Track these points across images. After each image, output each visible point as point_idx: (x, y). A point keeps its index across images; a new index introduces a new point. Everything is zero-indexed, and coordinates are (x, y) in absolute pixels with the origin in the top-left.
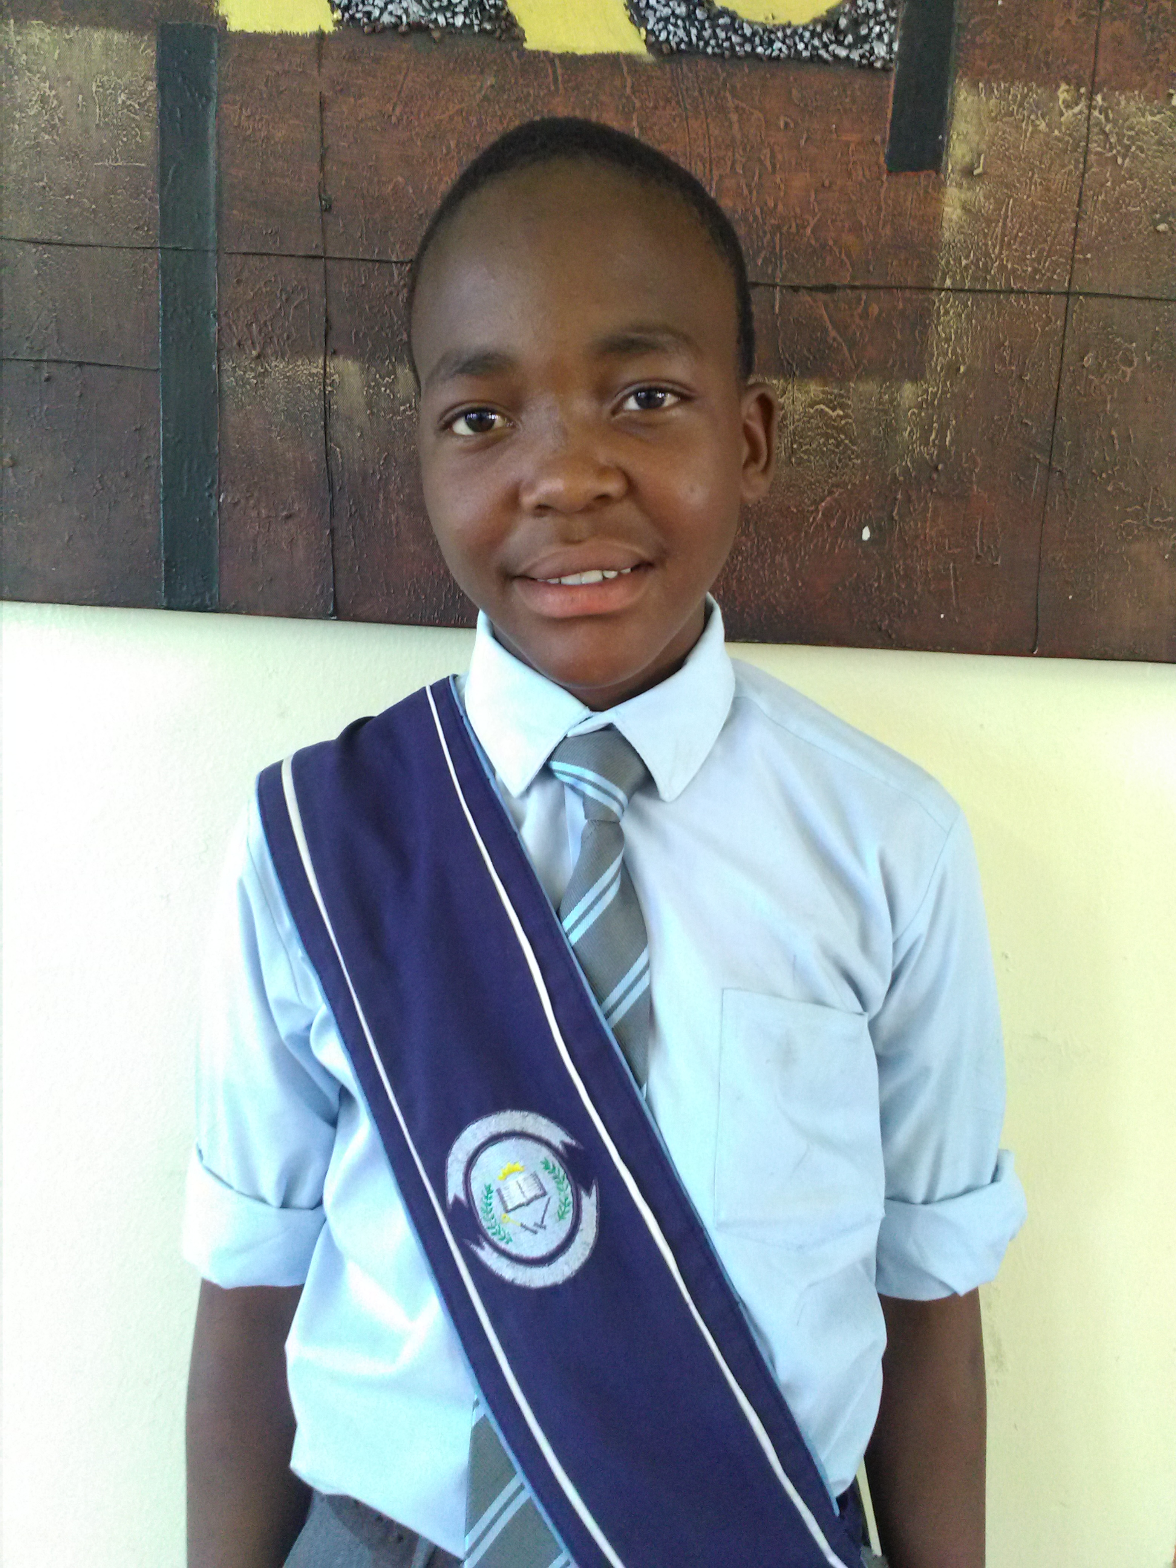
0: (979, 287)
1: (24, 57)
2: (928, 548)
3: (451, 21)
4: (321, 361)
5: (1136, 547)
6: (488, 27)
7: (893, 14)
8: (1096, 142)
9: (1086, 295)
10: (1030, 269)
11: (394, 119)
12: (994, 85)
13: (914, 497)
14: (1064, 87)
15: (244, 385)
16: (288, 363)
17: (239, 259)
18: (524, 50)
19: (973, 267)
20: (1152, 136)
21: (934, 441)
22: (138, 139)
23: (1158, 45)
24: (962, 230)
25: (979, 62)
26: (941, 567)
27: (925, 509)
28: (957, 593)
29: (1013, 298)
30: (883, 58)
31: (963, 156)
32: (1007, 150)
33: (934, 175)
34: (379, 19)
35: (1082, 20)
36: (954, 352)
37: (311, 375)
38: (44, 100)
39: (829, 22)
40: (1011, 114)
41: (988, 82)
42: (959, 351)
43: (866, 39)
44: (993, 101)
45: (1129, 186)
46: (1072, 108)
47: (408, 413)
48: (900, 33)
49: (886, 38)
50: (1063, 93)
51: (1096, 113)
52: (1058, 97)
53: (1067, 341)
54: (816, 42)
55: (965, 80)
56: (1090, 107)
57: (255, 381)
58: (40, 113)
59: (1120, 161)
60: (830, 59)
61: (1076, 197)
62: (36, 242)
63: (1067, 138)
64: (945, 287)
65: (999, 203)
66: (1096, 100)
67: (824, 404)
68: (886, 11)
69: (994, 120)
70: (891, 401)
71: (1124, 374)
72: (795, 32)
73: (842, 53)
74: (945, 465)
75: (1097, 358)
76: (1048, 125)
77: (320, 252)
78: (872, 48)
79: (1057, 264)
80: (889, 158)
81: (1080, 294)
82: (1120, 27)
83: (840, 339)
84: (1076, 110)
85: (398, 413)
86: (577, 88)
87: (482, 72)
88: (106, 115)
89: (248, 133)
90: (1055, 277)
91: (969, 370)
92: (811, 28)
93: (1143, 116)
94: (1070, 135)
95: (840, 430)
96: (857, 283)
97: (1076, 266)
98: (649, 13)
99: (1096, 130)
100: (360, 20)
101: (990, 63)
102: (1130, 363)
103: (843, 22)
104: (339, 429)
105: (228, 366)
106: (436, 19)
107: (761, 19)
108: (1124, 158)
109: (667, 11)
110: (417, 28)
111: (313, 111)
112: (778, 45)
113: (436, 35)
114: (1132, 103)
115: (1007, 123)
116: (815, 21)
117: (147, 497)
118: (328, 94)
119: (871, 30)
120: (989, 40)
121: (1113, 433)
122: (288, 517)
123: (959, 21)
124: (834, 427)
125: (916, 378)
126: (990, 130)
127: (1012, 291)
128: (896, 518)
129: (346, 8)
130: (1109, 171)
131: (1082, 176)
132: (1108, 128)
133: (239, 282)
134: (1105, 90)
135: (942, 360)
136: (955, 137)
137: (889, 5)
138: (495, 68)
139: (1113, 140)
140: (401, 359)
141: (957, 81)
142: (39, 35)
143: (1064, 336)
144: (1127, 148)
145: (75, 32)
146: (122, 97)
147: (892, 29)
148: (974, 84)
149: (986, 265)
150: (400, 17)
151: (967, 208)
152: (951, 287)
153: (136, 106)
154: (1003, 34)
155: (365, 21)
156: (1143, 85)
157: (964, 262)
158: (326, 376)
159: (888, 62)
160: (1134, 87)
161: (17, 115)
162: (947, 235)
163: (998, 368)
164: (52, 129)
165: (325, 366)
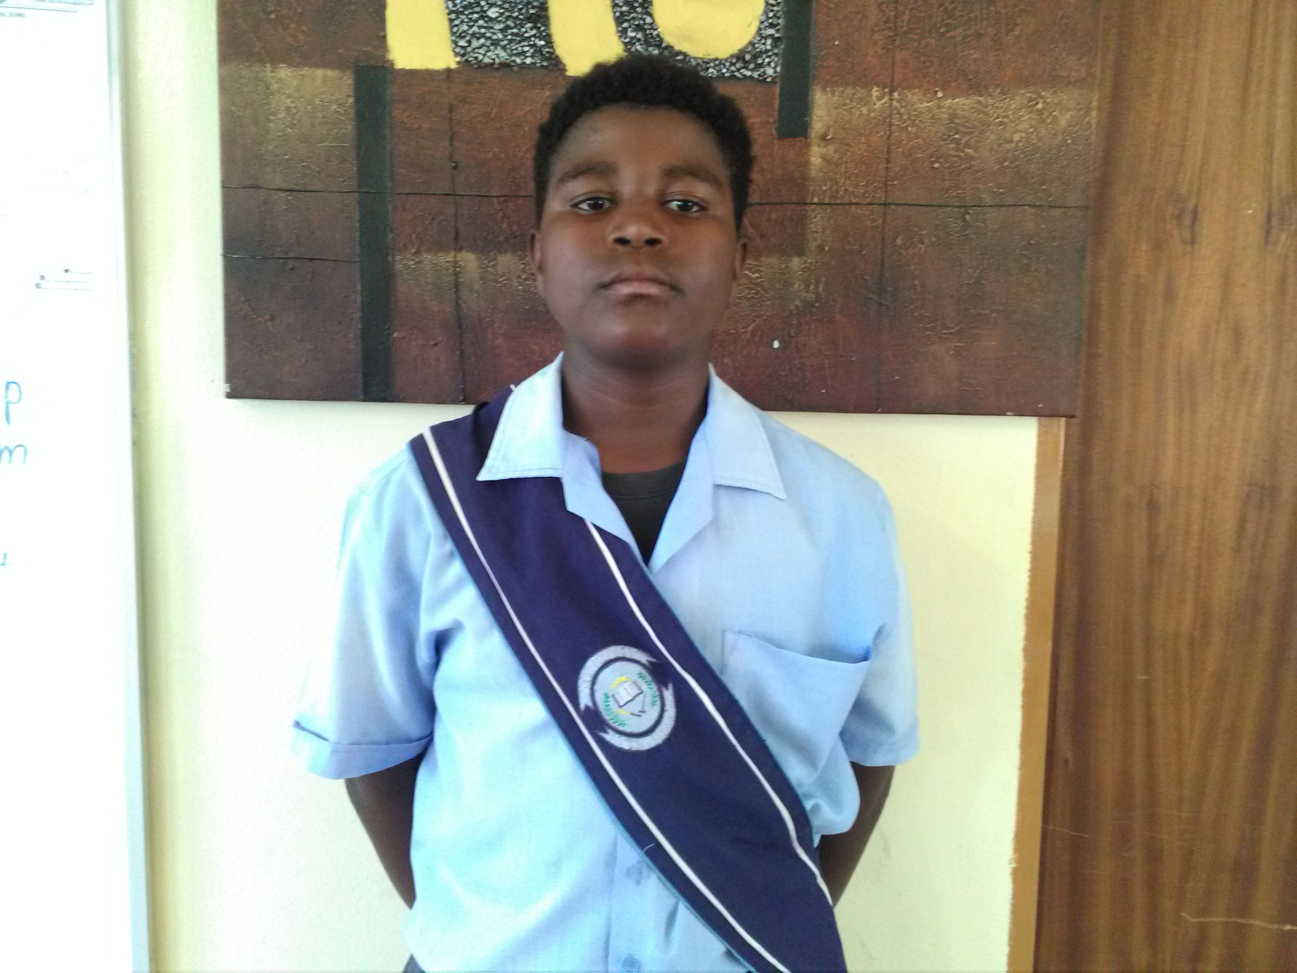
0: (833, 201)
1: (276, 85)
2: (812, 351)
3: (523, 61)
4: (452, 254)
5: (934, 348)
6: (545, 64)
7: (776, 51)
8: (895, 119)
9: (895, 204)
10: (862, 191)
11: (492, 116)
12: (836, 89)
13: (803, 322)
14: (875, 89)
15: (408, 269)
16: (433, 256)
17: (403, 197)
18: (566, 76)
19: (829, 191)
20: (927, 115)
21: (812, 290)
22: (343, 130)
23: (928, 64)
24: (822, 170)
25: (826, 76)
26: (821, 362)
27: (809, 330)
28: (831, 377)
29: (853, 207)
30: (771, 76)
31: (821, 129)
32: (845, 125)
33: (804, 140)
34: (481, 61)
35: (883, 51)
36: (822, 239)
37: (447, 262)
38: (288, 109)
39: (740, 57)
40: (846, 105)
41: (832, 87)
42: (824, 238)
43: (760, 66)
44: (835, 99)
45: (916, 143)
46: (881, 101)
47: (505, 282)
48: (781, 62)
49: (773, 65)
50: (875, 92)
51: (894, 103)
52: (872, 95)
53: (886, 231)
54: (733, 68)
55: (819, 86)
56: (891, 100)
57: (414, 267)
58: (285, 117)
59: (910, 129)
60: (741, 77)
61: (886, 150)
62: (284, 190)
63: (879, 117)
64: (814, 202)
65: (843, 154)
66: (894, 95)
67: (748, 271)
68: (772, 50)
69: (836, 108)
70: (787, 267)
71: (920, 249)
72: (720, 64)
73: (748, 73)
74: (820, 303)
75: (903, 239)
76: (868, 110)
77: (451, 192)
78: (765, 71)
79: (877, 188)
80: (779, 130)
82: (906, 55)
83: (754, 233)
84: (884, 101)
85: (498, 282)
87: (543, 88)
88: (324, 117)
89: (407, 126)
90: (877, 195)
91: (831, 249)
92: (729, 60)
93: (922, 103)
94: (881, 116)
95: (758, 285)
96: (763, 202)
97: (888, 188)
99: (895, 112)
100: (471, 61)
101: (833, 76)
102: (922, 242)
103: (748, 57)
104: (465, 293)
105: (398, 258)
106: (515, 60)
107: (700, 56)
108: (912, 127)
110: (505, 65)
111: (446, 113)
112: (711, 70)
113: (515, 69)
114: (915, 96)
115: (844, 110)
116: (732, 56)
117: (351, 336)
118: (454, 103)
119: (764, 60)
120: (831, 64)
121: (916, 282)
122: (435, 345)
123: (814, 54)
124: (754, 284)
125: (800, 254)
126: (834, 113)
127: (852, 204)
128: (793, 335)
129: (463, 55)
130: (904, 136)
131: (889, 138)
132: (902, 111)
133: (404, 210)
134: (899, 89)
135: (815, 244)
136: (815, 118)
137: (774, 46)
138: (550, 86)
139: (905, 117)
140: (500, 252)
141: (814, 87)
142: (285, 72)
143: (884, 228)
144: (914, 121)
145: (305, 71)
146: (334, 107)
147: (776, 59)
148: (824, 89)
149: (837, 189)
150: (494, 59)
151: (824, 158)
152: (817, 202)
153: (342, 112)
154: (838, 60)
155: (474, 62)
156: (920, 87)
157: (824, 188)
158: (456, 262)
159: (774, 78)
160: (915, 88)
161: (272, 118)
162: (813, 173)
163: (847, 247)
164: (293, 126)
165: (455, 257)
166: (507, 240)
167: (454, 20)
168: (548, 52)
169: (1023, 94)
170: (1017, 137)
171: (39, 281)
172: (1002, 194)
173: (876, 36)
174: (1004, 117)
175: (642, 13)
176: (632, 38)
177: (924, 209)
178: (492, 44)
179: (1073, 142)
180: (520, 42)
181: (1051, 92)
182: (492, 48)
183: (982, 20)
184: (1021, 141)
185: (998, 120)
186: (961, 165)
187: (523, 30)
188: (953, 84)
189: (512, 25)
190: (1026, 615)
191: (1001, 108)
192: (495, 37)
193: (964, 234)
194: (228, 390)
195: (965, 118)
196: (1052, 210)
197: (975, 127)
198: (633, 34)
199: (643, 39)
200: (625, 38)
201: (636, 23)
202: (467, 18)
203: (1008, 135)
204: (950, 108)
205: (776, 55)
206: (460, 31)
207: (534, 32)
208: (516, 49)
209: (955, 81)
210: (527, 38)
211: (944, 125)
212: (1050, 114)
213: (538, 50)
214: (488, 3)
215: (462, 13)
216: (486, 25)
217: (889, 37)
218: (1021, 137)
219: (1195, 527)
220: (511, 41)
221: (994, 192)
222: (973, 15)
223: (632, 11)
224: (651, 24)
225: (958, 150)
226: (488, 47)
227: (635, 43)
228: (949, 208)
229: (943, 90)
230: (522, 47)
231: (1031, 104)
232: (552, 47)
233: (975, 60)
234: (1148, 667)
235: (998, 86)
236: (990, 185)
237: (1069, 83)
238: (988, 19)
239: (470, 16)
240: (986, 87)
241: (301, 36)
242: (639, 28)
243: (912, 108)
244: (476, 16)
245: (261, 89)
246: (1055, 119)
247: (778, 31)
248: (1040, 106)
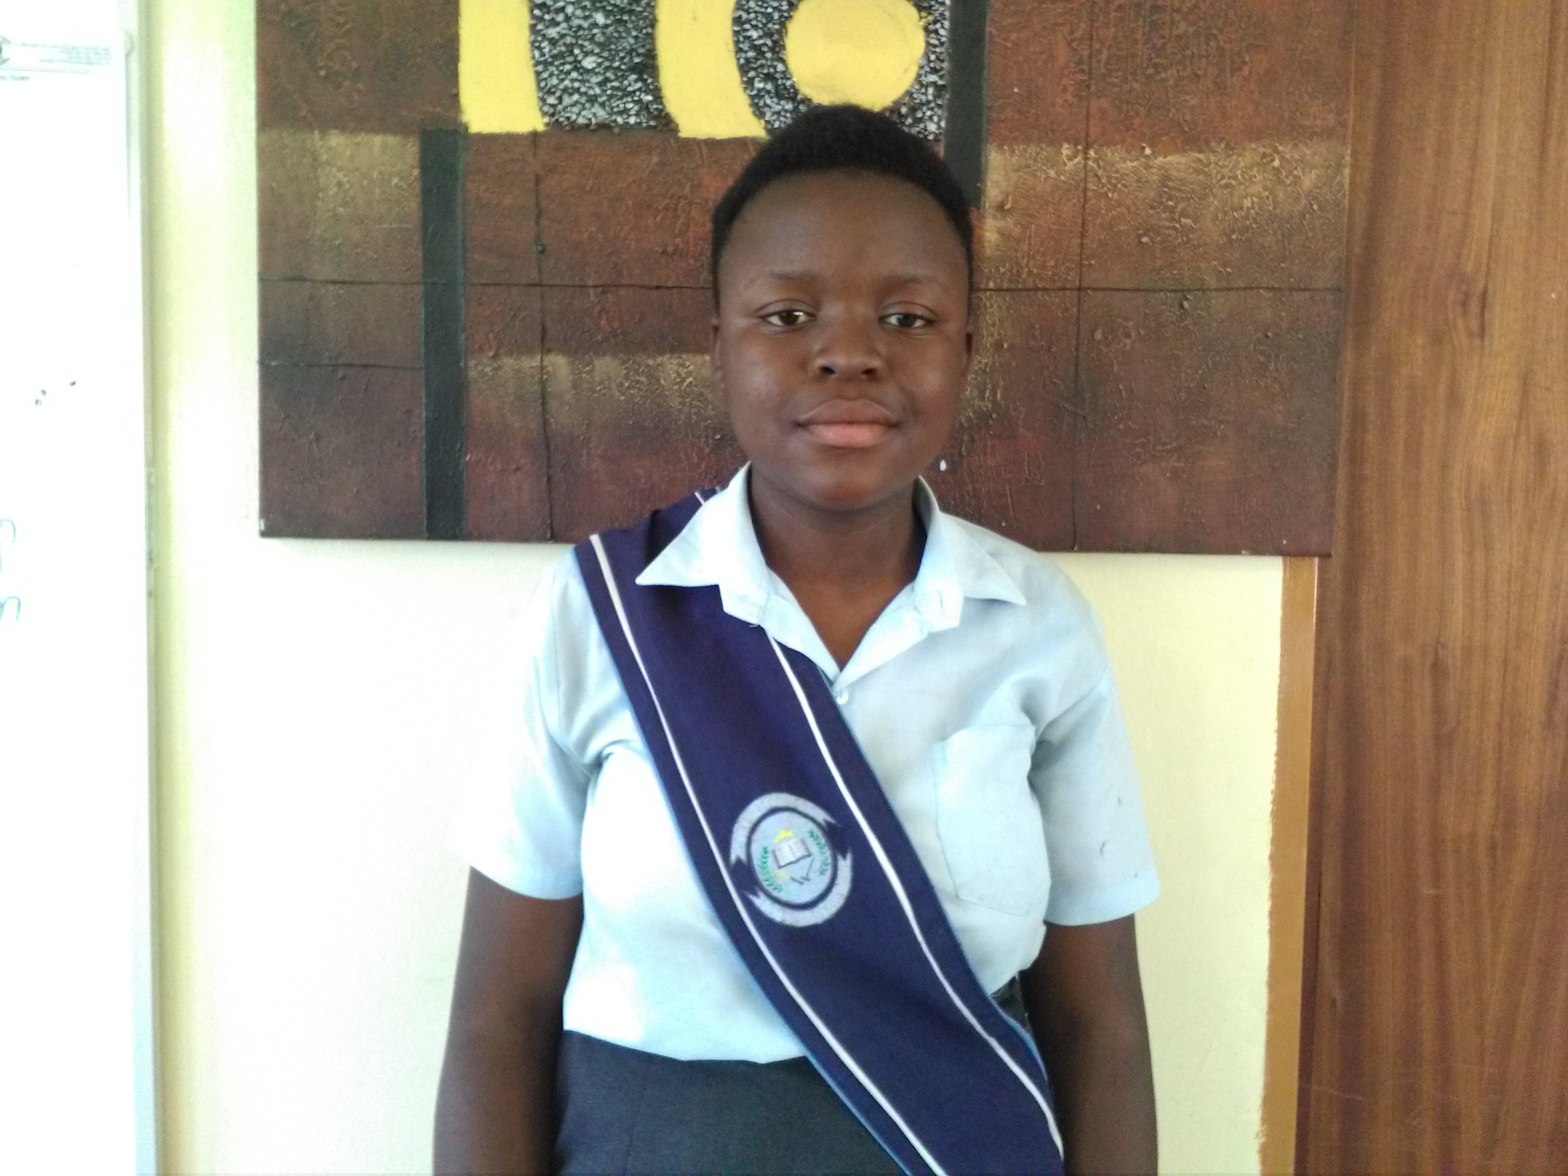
0: (1013, 287)
1: (325, 156)
2: (989, 475)
3: (626, 120)
4: (539, 357)
5: (1145, 469)
6: (652, 123)
7: (939, 102)
8: (1091, 183)
9: (1093, 289)
10: (1050, 273)
11: (588, 188)
12: (1015, 147)
13: (976, 437)
14: (1066, 146)
15: (484, 376)
16: (515, 360)
17: (479, 289)
18: (679, 138)
19: (1009, 274)
20: (1132, 177)
21: (988, 397)
22: (406, 209)
23: (1132, 113)
24: (999, 248)
25: (1003, 132)
26: (1000, 489)
27: (986, 446)
28: (1013, 507)
29: (1039, 293)
30: (934, 133)
31: (997, 196)
32: (1027, 191)
34: (575, 121)
35: (1075, 99)
36: (999, 334)
37: (532, 367)
38: (340, 184)
39: (894, 110)
40: (1028, 166)
41: (1011, 145)
42: (1002, 332)
43: (920, 120)
44: (1015, 158)
45: (1118, 212)
46: (1072, 160)
47: (603, 391)
48: (946, 114)
49: (935, 119)
50: (1066, 150)
51: (1090, 163)
52: (1062, 153)
53: (1081, 323)
55: (994, 144)
56: (1086, 159)
57: (491, 374)
58: (336, 193)
59: (1110, 195)
61: (1080, 221)
62: (334, 282)
63: (1070, 181)
64: (990, 288)
65: (1025, 228)
66: (1089, 154)
68: (934, 100)
69: (1018, 170)
71: (1125, 345)
74: (998, 414)
75: (1103, 333)
76: (1056, 173)
77: (537, 281)
78: (926, 126)
79: (1069, 269)
81: (1089, 289)
82: (1104, 103)
84: (1076, 161)
85: (595, 391)
86: (716, 162)
87: (650, 153)
88: (383, 193)
89: (484, 202)
90: (1069, 278)
91: (1011, 346)
93: (1125, 162)
94: (1073, 179)
97: (1084, 269)
98: (766, 109)
99: (1091, 174)
100: (562, 122)
101: (1011, 132)
102: (1128, 336)
103: (904, 110)
104: (553, 404)
105: (472, 363)
106: (616, 120)
108: (1113, 192)
109: (778, 108)
110: (604, 126)
111: (531, 185)
113: (616, 130)
114: (1116, 154)
115: (1026, 173)
117: (414, 460)
118: (542, 173)
119: (924, 113)
120: (1010, 116)
121: (1121, 387)
122: (517, 469)
123: (988, 105)
126: (1014, 177)
127: (1037, 289)
128: (965, 454)
129: (552, 115)
130: (1103, 202)
131: (1084, 207)
132: (1100, 172)
133: (480, 304)
134: (1096, 146)
135: (990, 340)
136: (989, 184)
137: (936, 96)
138: (659, 150)
139: (1104, 180)
140: (597, 354)
141: (988, 145)
142: (336, 139)
143: (1078, 319)
144: (1115, 186)
145: (361, 138)
146: (395, 181)
147: (940, 112)
148: (1000, 147)
149: (1018, 271)
150: (590, 119)
151: (1001, 232)
152: (994, 288)
153: (405, 187)
154: (1019, 112)
155: (566, 123)
156: (1123, 141)
157: (1002, 270)
158: (542, 367)
159: (936, 135)
160: (1117, 143)
161: (321, 195)
162: (988, 252)
163: (1032, 343)
164: (345, 204)
165: (542, 361)
166: (606, 339)
167: (541, 72)
168: (657, 109)
169: (1254, 150)
170: (1247, 203)
171: (40, 397)
172: (1229, 274)
173: (1065, 81)
174: (1230, 178)
175: (772, 60)
176: (759, 90)
177: (1130, 295)
178: (588, 101)
179: (1320, 207)
180: (621, 98)
181: (1290, 146)
182: (588, 105)
183: (1200, 58)
184: (1253, 208)
185: (1223, 182)
186: (1177, 238)
187: (626, 83)
188: (1164, 139)
189: (612, 77)
190: (1272, 812)
191: (1226, 167)
192: (591, 92)
193: (1182, 325)
194: (263, 528)
195: (1181, 180)
196: (1295, 294)
197: (1193, 191)
198: (761, 85)
199: (773, 91)
200: (752, 90)
201: (765, 71)
202: (557, 69)
203: (1236, 200)
204: (1161, 168)
205: (940, 106)
206: (549, 86)
207: (639, 85)
208: (618, 106)
209: (1167, 134)
210: (631, 92)
211: (1154, 189)
212: (1290, 173)
213: (644, 107)
214: (583, 52)
215: (551, 64)
216: (580, 78)
217: (1082, 81)
218: (1253, 202)
219: (1494, 697)
220: (610, 97)
221: (1221, 272)
222: (1188, 52)
223: (760, 57)
224: (784, 72)
225: (1172, 220)
226: (583, 105)
227: (764, 96)
228: (1162, 294)
229: (1151, 146)
230: (624, 103)
231: (1265, 161)
232: (661, 103)
233: (1193, 108)
234: (1437, 878)
235: (1221, 140)
236: (1215, 263)
237: (1314, 134)
238: (1208, 56)
239: (561, 68)
240: (1207, 142)
241: (356, 97)
242: (768, 77)
243: (1114, 169)
244: (568, 67)
245: (307, 161)
246: (1297, 180)
247: (941, 77)
248: (1276, 163)
